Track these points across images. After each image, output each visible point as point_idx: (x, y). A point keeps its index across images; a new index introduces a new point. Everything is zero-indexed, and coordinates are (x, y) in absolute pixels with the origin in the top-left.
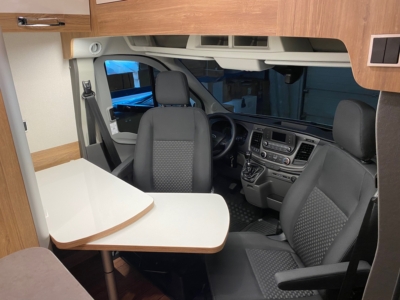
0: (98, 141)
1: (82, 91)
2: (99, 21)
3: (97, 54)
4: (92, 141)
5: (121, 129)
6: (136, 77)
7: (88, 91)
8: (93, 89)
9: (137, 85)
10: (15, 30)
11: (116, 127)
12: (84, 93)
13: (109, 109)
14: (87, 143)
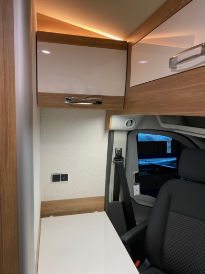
0: (120, 200)
1: (114, 156)
2: (130, 101)
3: (131, 128)
4: (116, 198)
5: (142, 192)
6: (169, 145)
7: (119, 156)
8: (124, 155)
9: (169, 151)
10: (62, 107)
11: (139, 190)
12: (115, 158)
13: (134, 173)
14: (111, 200)
